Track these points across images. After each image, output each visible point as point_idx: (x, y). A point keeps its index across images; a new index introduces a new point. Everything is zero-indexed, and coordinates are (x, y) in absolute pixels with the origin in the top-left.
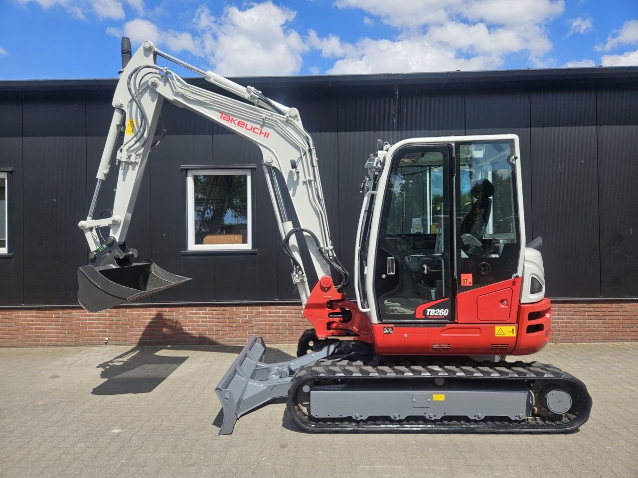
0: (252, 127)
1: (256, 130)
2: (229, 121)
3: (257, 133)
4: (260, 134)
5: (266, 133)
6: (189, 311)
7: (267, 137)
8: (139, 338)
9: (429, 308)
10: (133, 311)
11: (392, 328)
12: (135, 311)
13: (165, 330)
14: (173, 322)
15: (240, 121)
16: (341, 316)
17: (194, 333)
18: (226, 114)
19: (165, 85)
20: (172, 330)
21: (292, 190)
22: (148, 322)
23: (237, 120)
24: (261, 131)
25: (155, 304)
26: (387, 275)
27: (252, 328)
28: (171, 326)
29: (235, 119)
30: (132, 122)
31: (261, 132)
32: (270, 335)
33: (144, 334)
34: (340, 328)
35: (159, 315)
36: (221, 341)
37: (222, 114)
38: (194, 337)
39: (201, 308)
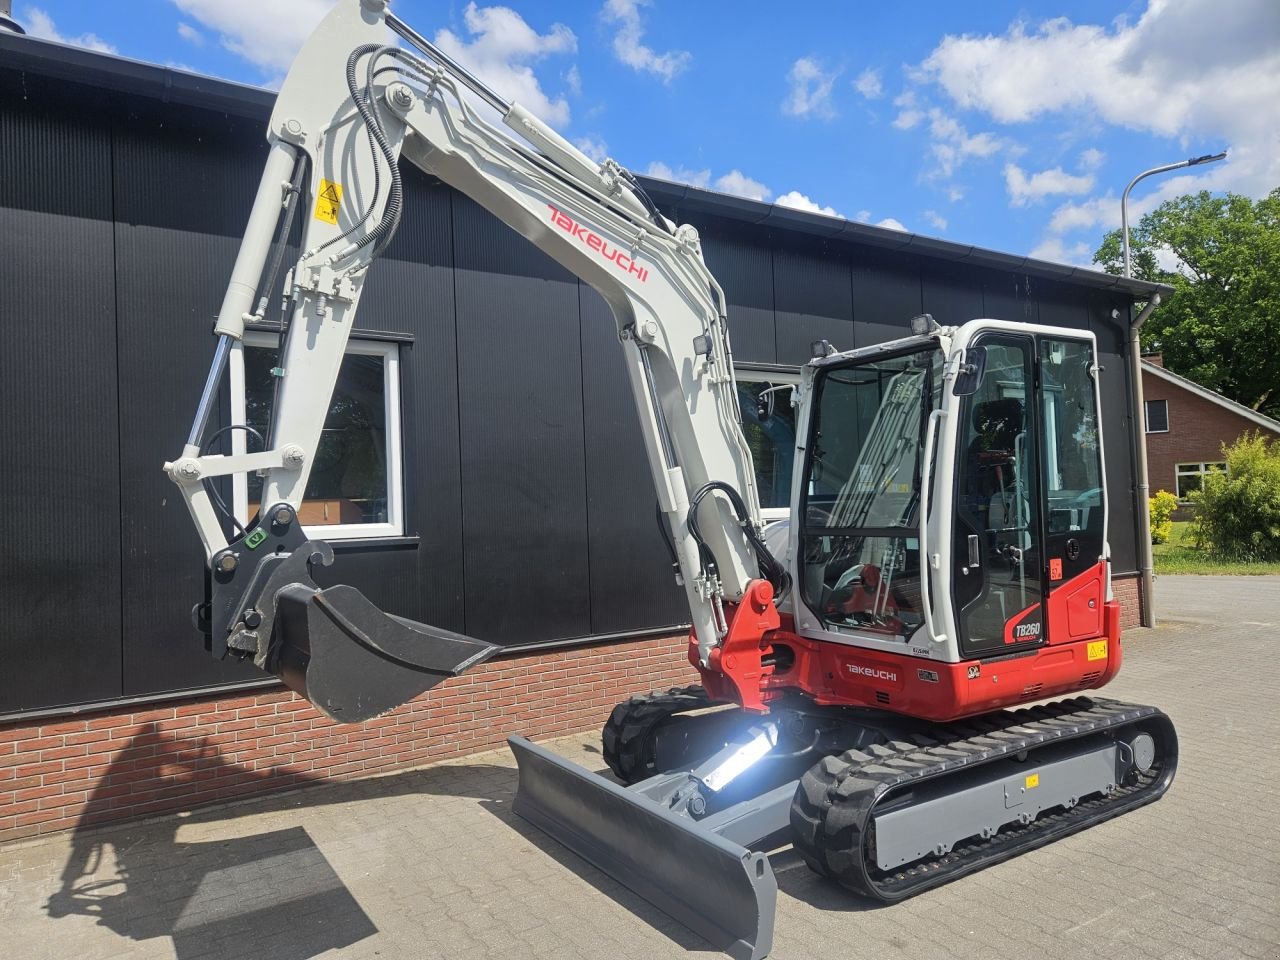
0: (615, 252)
1: (622, 261)
2: (569, 230)
3: (626, 268)
4: (630, 271)
5: (642, 269)
6: (237, 709)
7: (644, 280)
8: (80, 807)
9: (1020, 624)
10: (60, 731)
11: (978, 666)
12: (68, 731)
13: (167, 772)
14: (191, 744)
15: (591, 235)
16: (774, 661)
17: (258, 765)
18: (564, 213)
19: (428, 111)
20: (191, 767)
21: (690, 400)
22: (110, 757)
23: (584, 231)
24: (633, 264)
25: (136, 700)
26: (969, 568)
27: (407, 726)
28: (184, 757)
29: (581, 227)
30: (331, 188)
31: (632, 268)
32: (449, 736)
33: (99, 794)
34: (777, 686)
35: (149, 734)
36: (329, 774)
37: (556, 210)
38: (258, 777)
39: (275, 695)
